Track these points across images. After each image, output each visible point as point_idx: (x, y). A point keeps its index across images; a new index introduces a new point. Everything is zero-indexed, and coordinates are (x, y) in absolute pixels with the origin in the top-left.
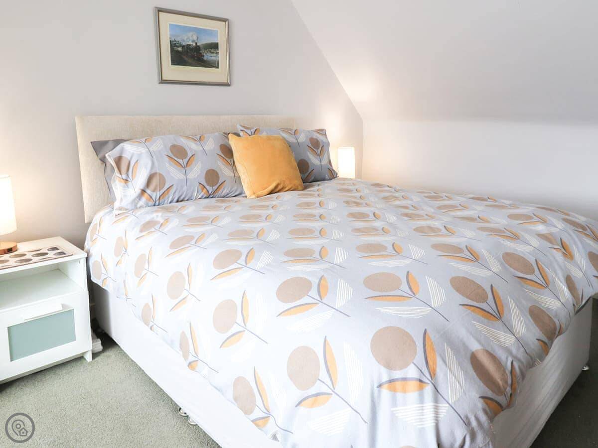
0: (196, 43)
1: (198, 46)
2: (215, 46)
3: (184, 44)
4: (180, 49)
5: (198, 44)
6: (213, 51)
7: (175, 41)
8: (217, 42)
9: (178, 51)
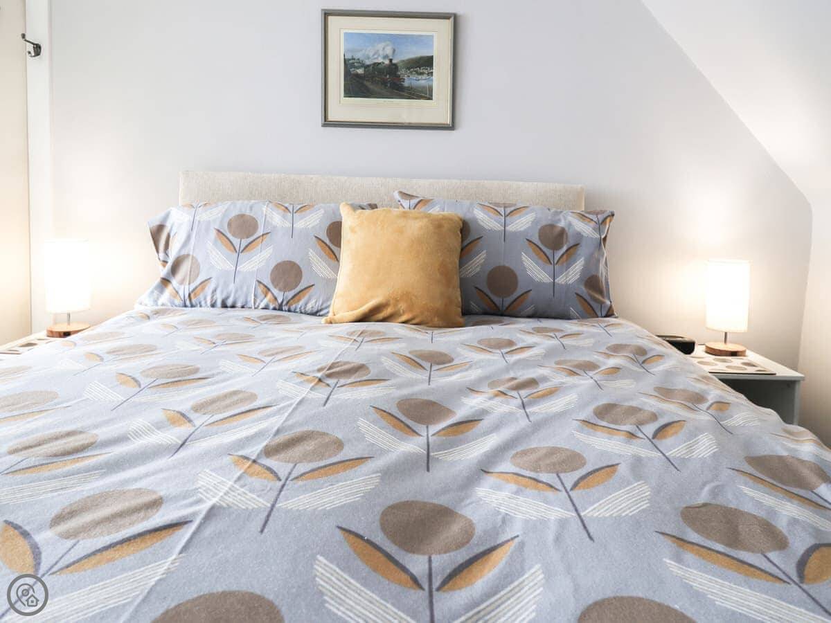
0: (391, 60)
1: (395, 65)
2: (428, 62)
3: (368, 62)
4: (360, 71)
5: (394, 62)
6: (421, 71)
7: (354, 59)
8: (430, 55)
9: (357, 75)
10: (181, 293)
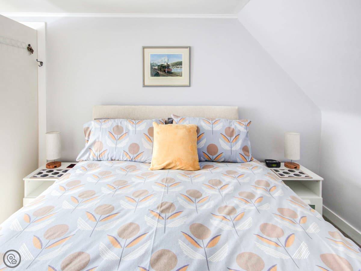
0: (167, 63)
1: (168, 65)
2: (180, 64)
3: (159, 64)
4: (156, 67)
5: (168, 64)
6: (178, 67)
7: (154, 63)
8: (181, 61)
9: (155, 69)
10: (96, 155)
